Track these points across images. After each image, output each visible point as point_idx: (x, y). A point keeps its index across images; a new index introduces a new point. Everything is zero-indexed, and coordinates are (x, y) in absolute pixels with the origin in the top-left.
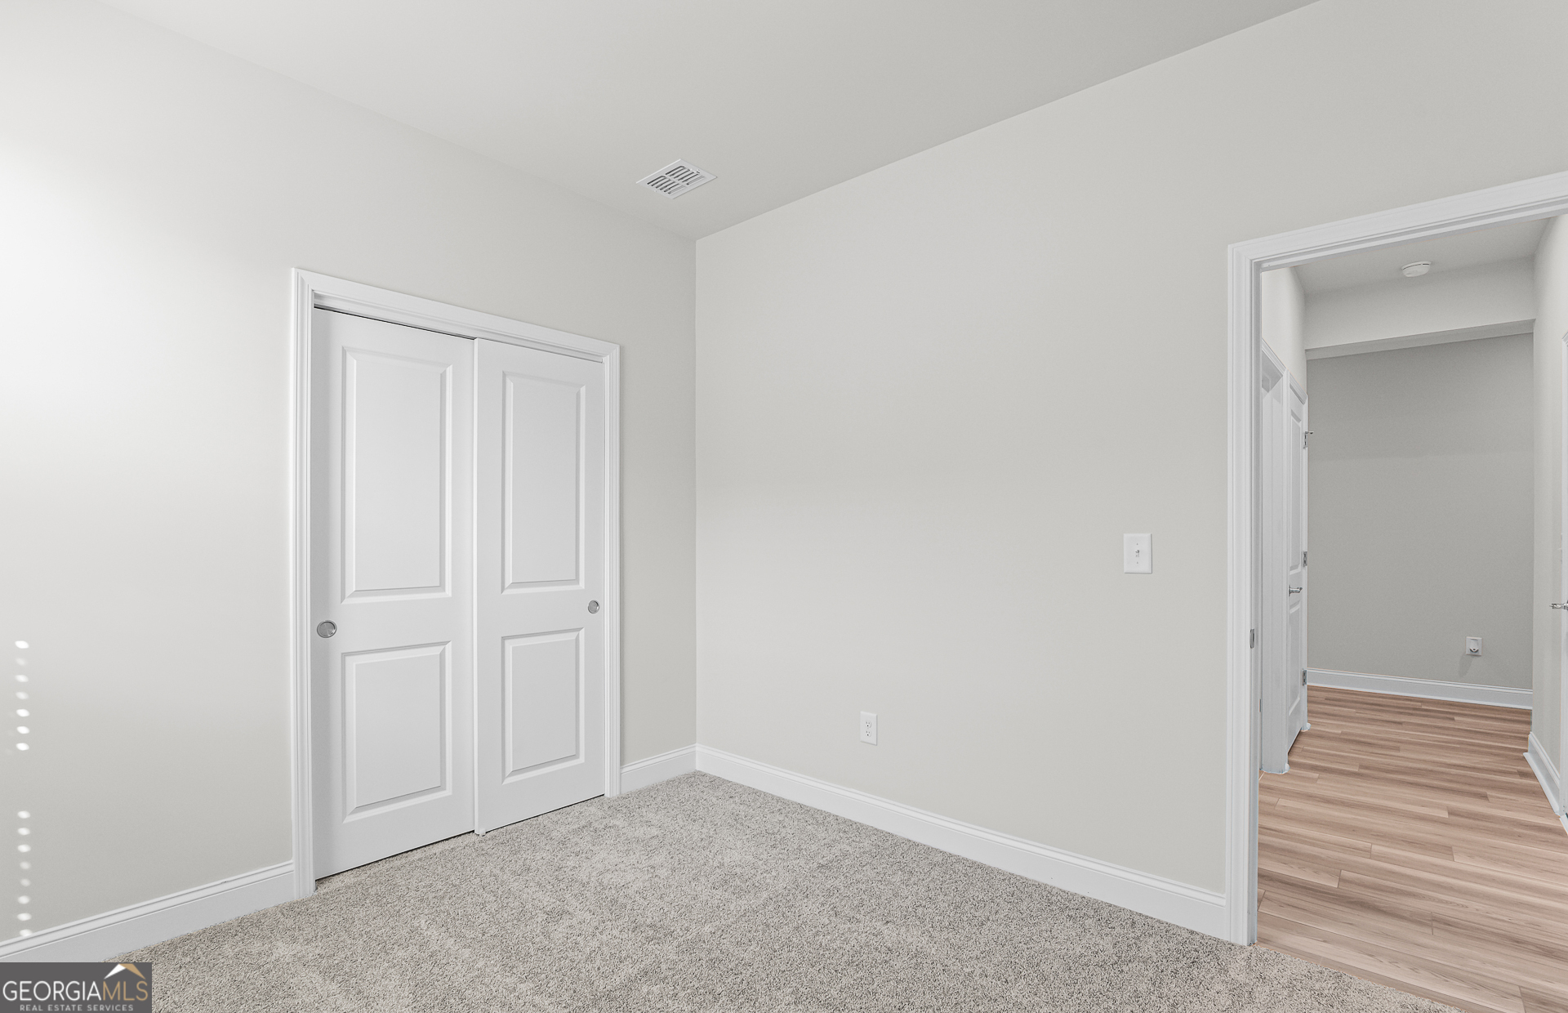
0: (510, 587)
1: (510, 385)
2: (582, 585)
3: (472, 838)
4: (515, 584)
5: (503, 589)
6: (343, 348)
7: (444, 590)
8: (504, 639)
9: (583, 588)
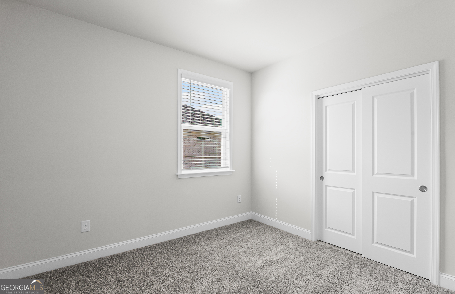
0: (376, 174)
1: (376, 100)
2: (416, 178)
3: (359, 256)
4: (378, 173)
5: (373, 174)
6: (326, 106)
7: (354, 172)
8: (373, 193)
9: (416, 179)
